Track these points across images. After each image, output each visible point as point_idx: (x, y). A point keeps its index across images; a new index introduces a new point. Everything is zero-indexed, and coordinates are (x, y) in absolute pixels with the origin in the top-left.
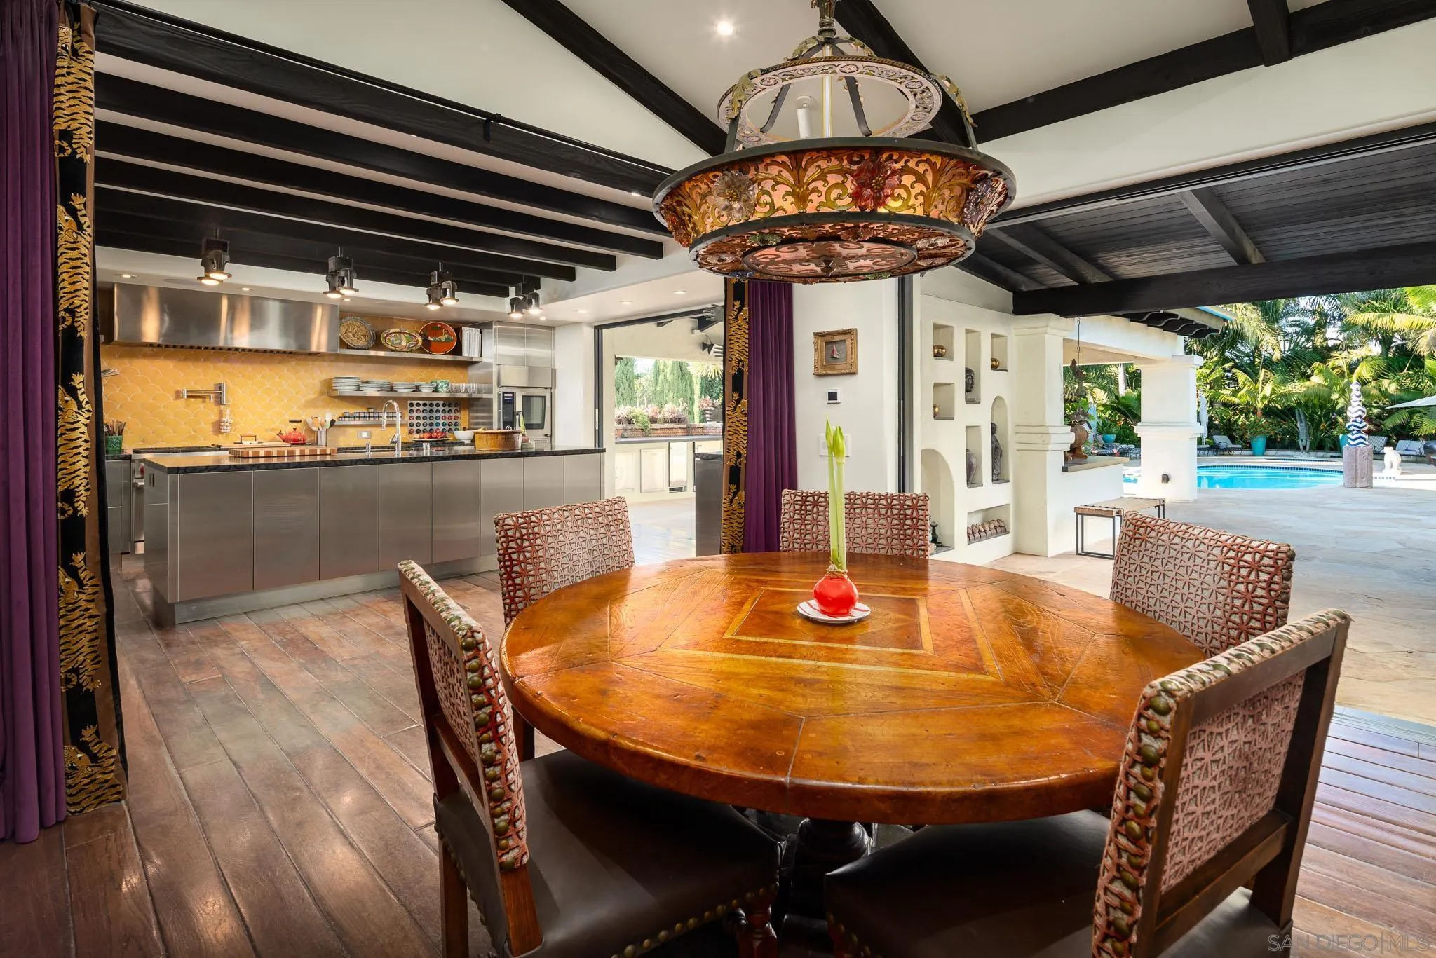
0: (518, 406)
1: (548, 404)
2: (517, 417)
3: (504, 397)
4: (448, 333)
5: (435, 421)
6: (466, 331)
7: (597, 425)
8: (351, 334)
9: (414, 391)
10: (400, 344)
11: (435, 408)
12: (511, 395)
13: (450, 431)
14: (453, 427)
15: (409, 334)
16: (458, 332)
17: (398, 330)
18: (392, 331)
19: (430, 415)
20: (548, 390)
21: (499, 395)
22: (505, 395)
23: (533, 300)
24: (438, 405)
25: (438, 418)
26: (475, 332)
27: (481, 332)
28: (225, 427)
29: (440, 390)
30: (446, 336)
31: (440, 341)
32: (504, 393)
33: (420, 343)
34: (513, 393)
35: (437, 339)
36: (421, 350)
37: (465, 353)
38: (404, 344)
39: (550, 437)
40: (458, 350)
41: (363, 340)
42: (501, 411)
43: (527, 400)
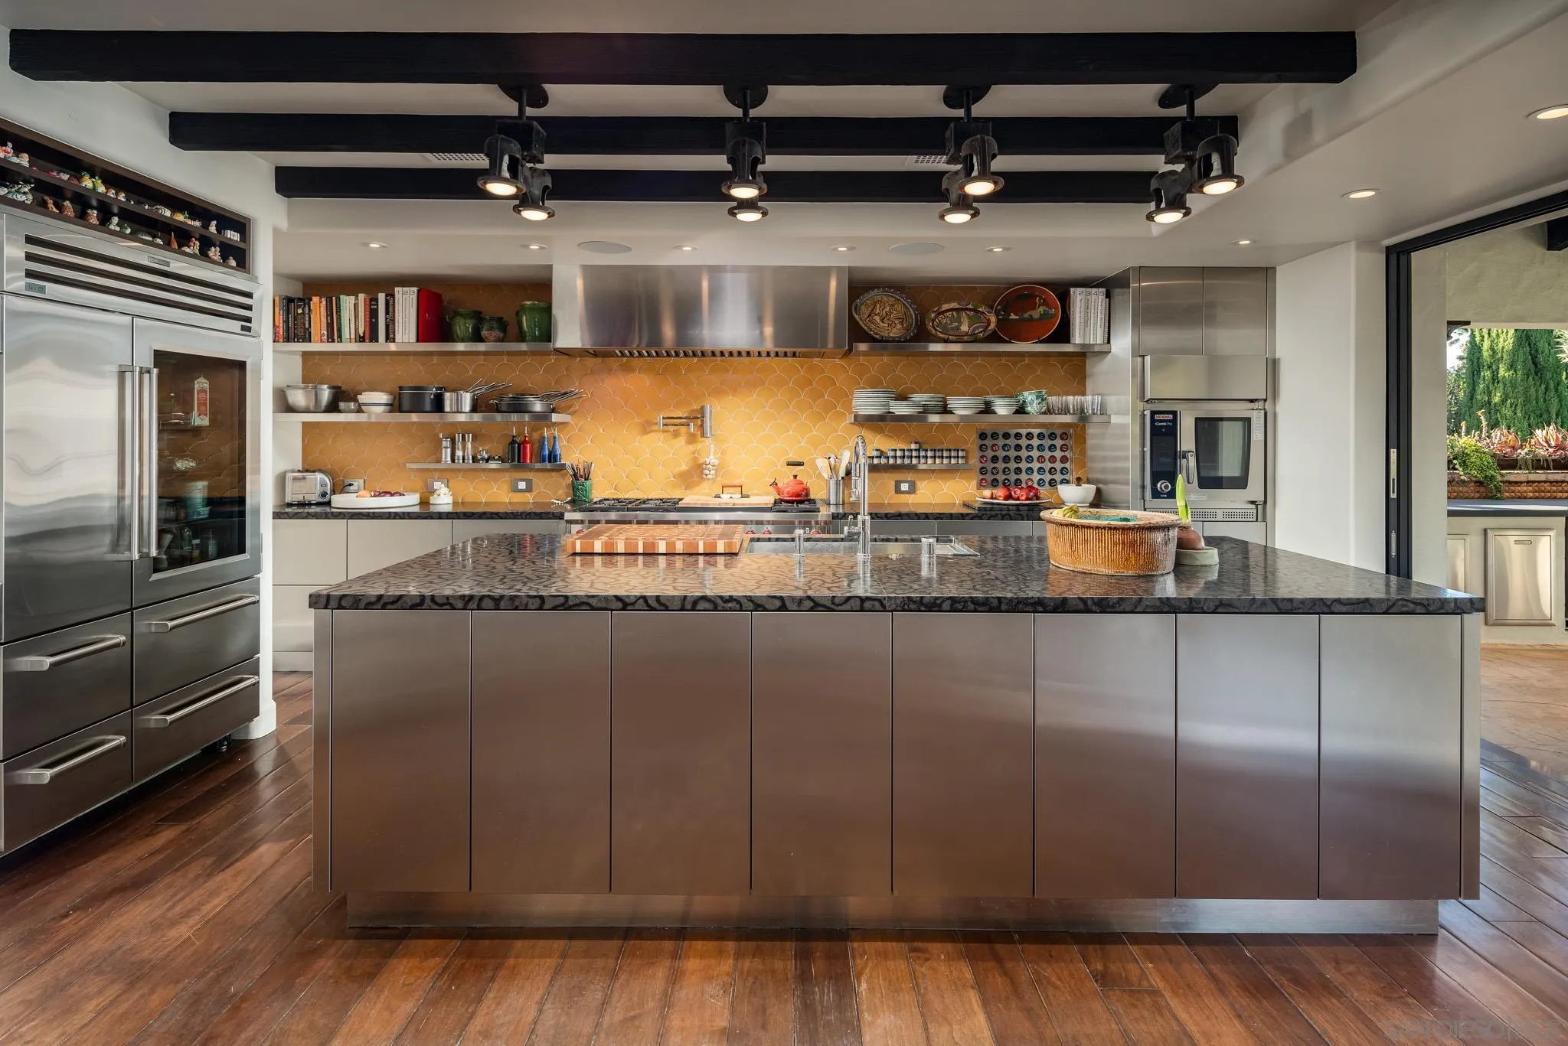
0: (1187, 440)
1: (1257, 435)
2: (1184, 461)
3: (1153, 421)
4: (1045, 303)
5: (1024, 465)
6: (1077, 295)
7: (1394, 486)
8: (877, 318)
9: (981, 412)
10: (958, 328)
11: (1024, 442)
12: (1171, 417)
13: (1052, 483)
14: (1058, 477)
15: (975, 310)
16: (1064, 298)
17: (954, 305)
18: (945, 307)
19: (1017, 454)
20: (1255, 405)
21: (1143, 416)
22: (1157, 417)
23: (1216, 161)
24: (1029, 436)
25: (1030, 459)
26: (1098, 296)
27: (1108, 295)
28: (707, 472)
29: (1029, 409)
30: (1042, 309)
31: (1031, 318)
32: (1153, 413)
33: (993, 326)
34: (1174, 413)
35: (1026, 315)
36: (993, 338)
37: (1077, 338)
38: (965, 328)
39: (1262, 509)
40: (1063, 334)
41: (899, 326)
42: (1147, 449)
43: (1207, 428)
